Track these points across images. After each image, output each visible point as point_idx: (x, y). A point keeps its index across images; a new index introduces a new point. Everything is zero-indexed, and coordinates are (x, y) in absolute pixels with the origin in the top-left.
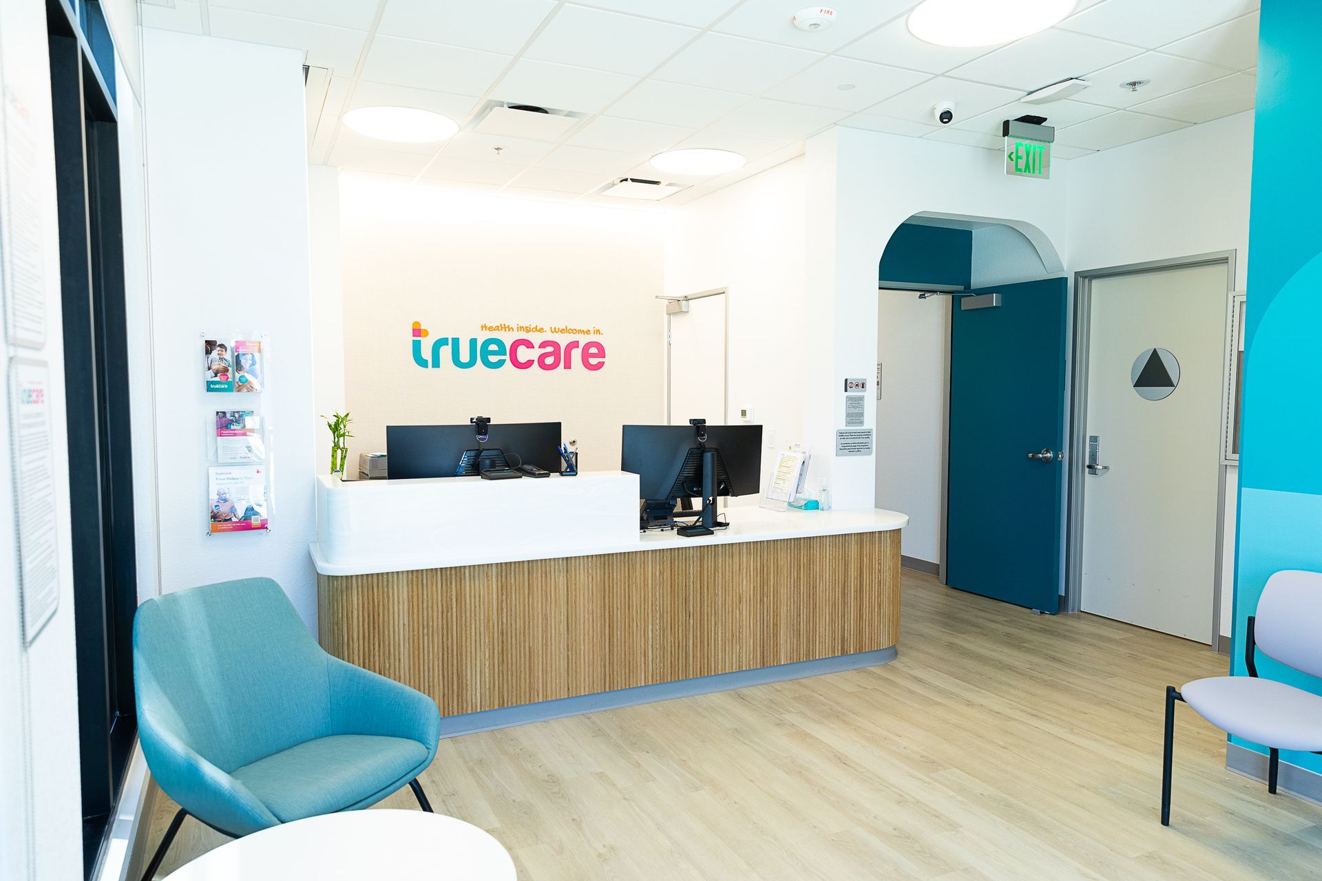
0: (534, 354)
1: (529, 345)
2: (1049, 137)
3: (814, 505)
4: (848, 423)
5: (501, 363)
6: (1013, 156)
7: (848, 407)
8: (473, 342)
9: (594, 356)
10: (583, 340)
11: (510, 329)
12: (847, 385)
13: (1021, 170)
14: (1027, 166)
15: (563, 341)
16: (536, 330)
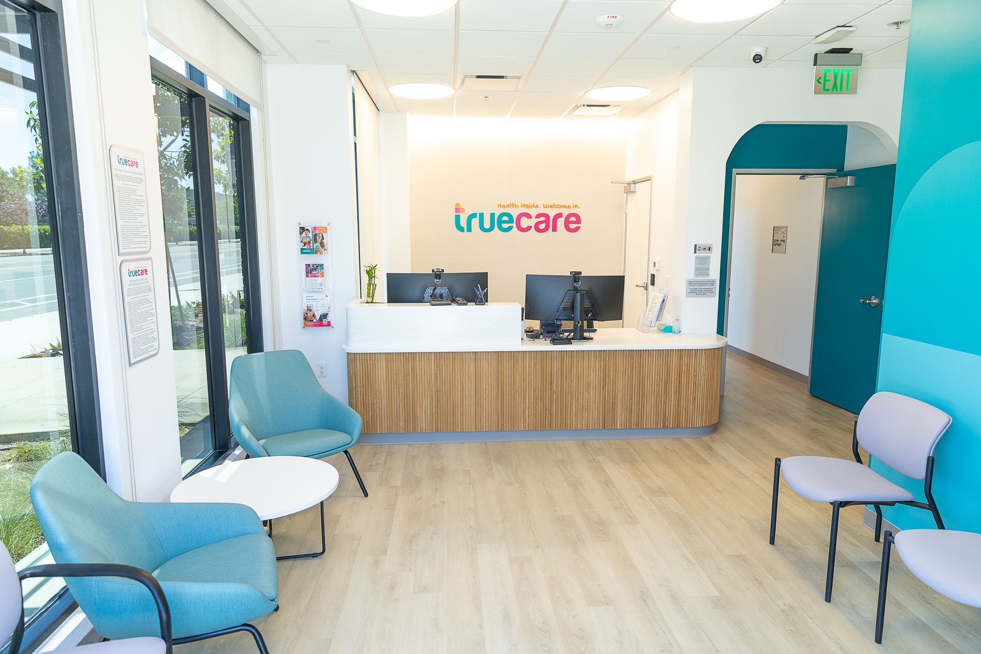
0: (532, 222)
1: (528, 216)
2: (859, 60)
3: (668, 330)
4: (696, 275)
5: (510, 228)
6: (822, 81)
7: (696, 264)
8: (493, 215)
9: (573, 222)
10: (565, 212)
11: (516, 206)
12: (696, 249)
14: (835, 86)
15: (552, 213)
16: (533, 206)
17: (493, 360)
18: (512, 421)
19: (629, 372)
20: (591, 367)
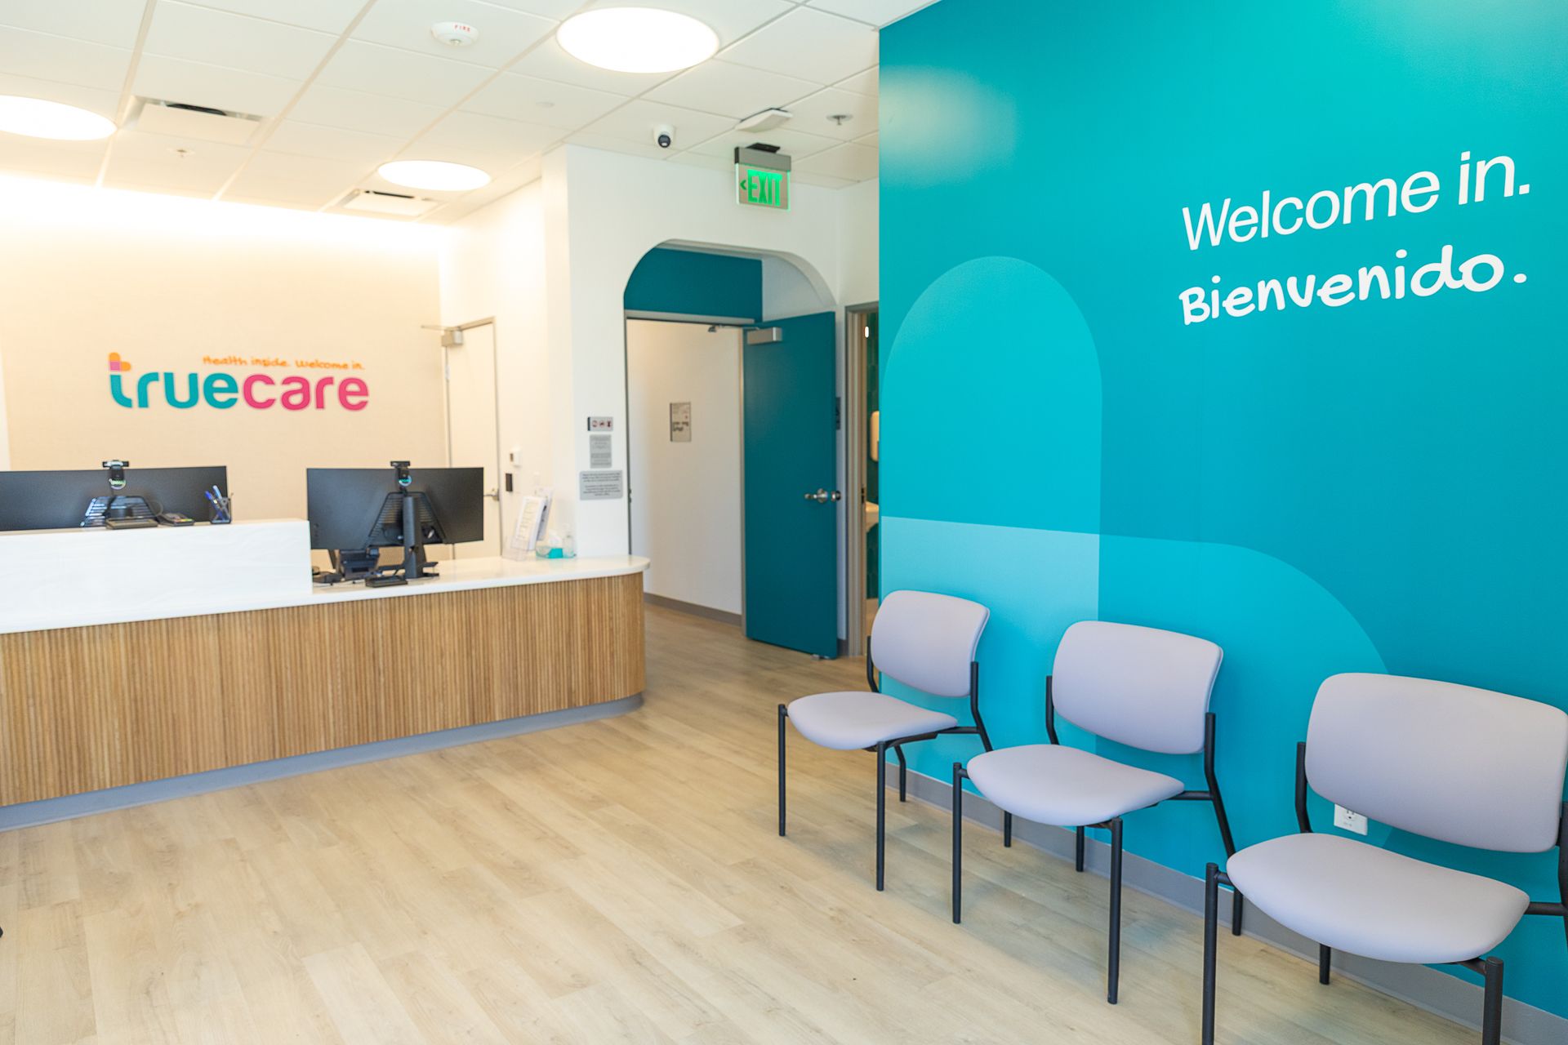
0: (277, 392)
1: (268, 381)
2: (785, 165)
3: (557, 554)
4: (593, 465)
5: (230, 403)
6: (746, 185)
7: (592, 447)
8: (193, 378)
9: (354, 394)
10: (339, 376)
11: (241, 362)
12: (589, 423)
13: (755, 200)
14: (762, 196)
15: (314, 378)
16: (276, 363)
17: (257, 626)
18: (302, 736)
19: (510, 623)
20: (444, 620)
